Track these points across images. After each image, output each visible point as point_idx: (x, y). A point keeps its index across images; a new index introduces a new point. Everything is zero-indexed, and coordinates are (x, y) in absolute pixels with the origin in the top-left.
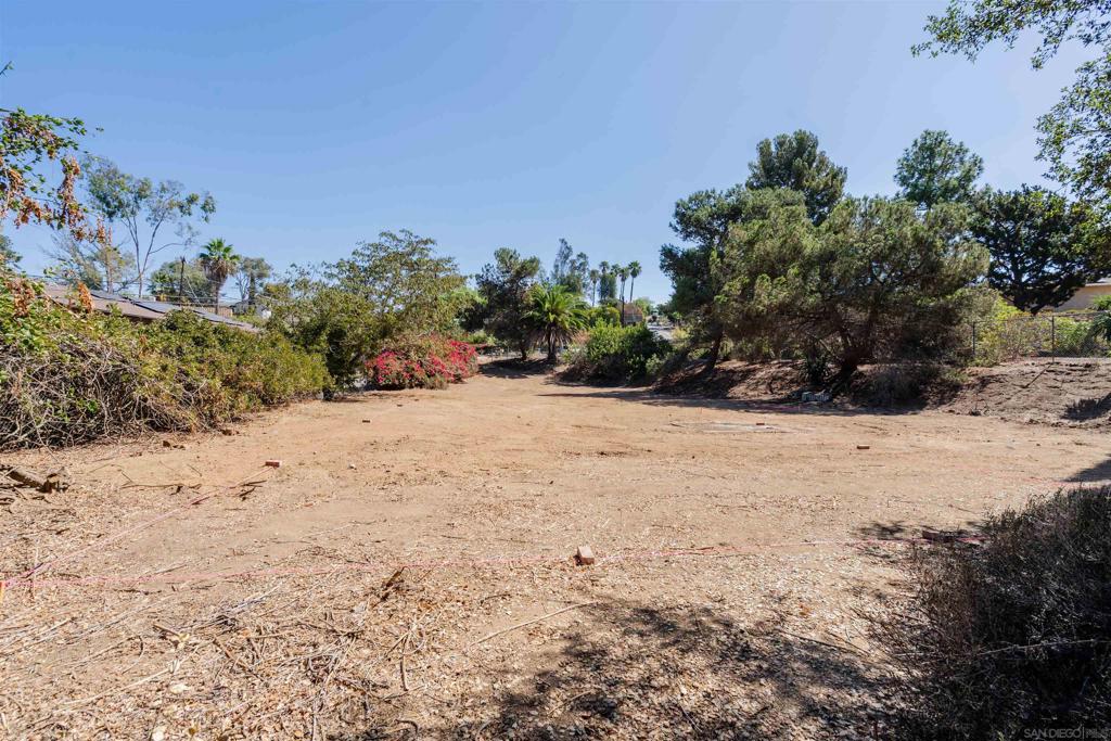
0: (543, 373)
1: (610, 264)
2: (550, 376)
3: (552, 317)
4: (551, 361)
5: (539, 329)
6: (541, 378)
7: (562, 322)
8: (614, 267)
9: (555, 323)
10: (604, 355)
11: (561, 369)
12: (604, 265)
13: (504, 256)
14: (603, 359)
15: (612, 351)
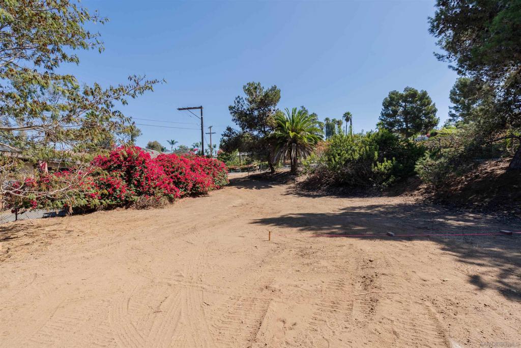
0: (285, 183)
1: (331, 119)
2: (292, 185)
3: (292, 134)
4: (294, 172)
5: (282, 145)
6: (283, 188)
7: (301, 138)
8: (333, 120)
9: (295, 140)
10: (347, 161)
11: (302, 179)
12: (327, 119)
13: (251, 89)
14: (345, 165)
15: (357, 156)
